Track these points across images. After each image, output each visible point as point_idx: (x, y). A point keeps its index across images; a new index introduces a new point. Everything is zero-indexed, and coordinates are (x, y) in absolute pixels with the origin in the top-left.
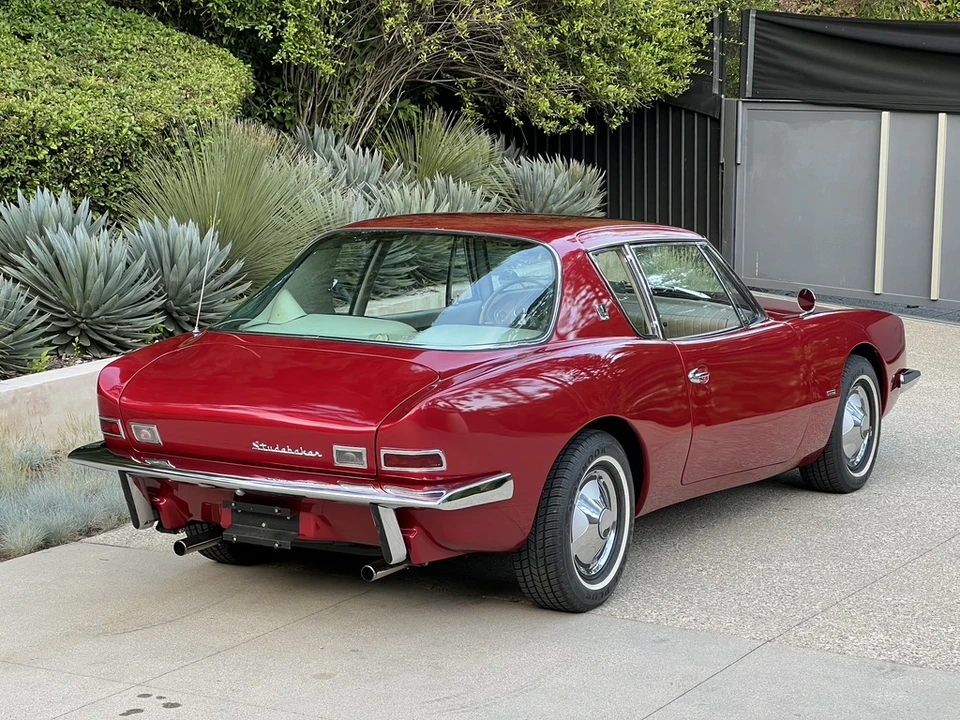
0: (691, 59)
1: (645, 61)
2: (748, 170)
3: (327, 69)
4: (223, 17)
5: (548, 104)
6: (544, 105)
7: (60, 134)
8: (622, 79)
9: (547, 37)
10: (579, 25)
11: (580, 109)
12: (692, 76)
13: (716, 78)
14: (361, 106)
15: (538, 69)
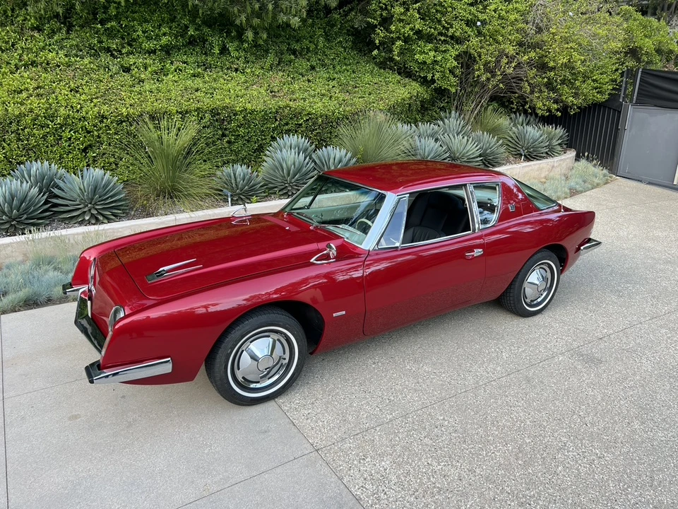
0: (610, 87)
1: (586, 88)
2: (630, 131)
3: (453, 90)
4: (416, 72)
5: (541, 104)
6: (539, 104)
7: (308, 114)
8: (576, 95)
9: (544, 78)
10: (552, 74)
11: (555, 106)
12: (609, 94)
13: (622, 95)
14: (474, 104)
15: (541, 91)
